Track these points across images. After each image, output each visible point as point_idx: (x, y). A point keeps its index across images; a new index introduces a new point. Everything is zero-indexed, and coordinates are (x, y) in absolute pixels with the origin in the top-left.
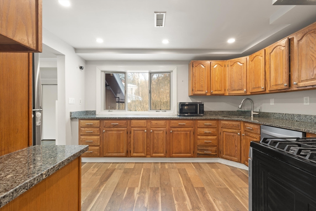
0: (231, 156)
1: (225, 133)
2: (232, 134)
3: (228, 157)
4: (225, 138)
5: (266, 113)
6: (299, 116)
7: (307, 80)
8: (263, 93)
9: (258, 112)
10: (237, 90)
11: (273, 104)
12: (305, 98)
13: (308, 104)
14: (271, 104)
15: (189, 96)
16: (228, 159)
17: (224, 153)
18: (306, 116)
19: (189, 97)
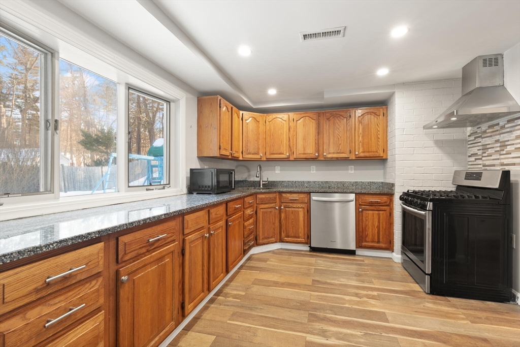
0: (269, 238)
1: (261, 210)
2: (270, 210)
3: (266, 241)
4: (262, 217)
5: (272, 181)
6: (309, 182)
7: (334, 153)
8: (287, 160)
9: (266, 181)
10: (253, 154)
11: (279, 172)
12: (312, 167)
13: (315, 172)
14: (276, 172)
15: (199, 157)
16: (267, 244)
17: (261, 238)
18: (315, 182)
19: (197, 158)
